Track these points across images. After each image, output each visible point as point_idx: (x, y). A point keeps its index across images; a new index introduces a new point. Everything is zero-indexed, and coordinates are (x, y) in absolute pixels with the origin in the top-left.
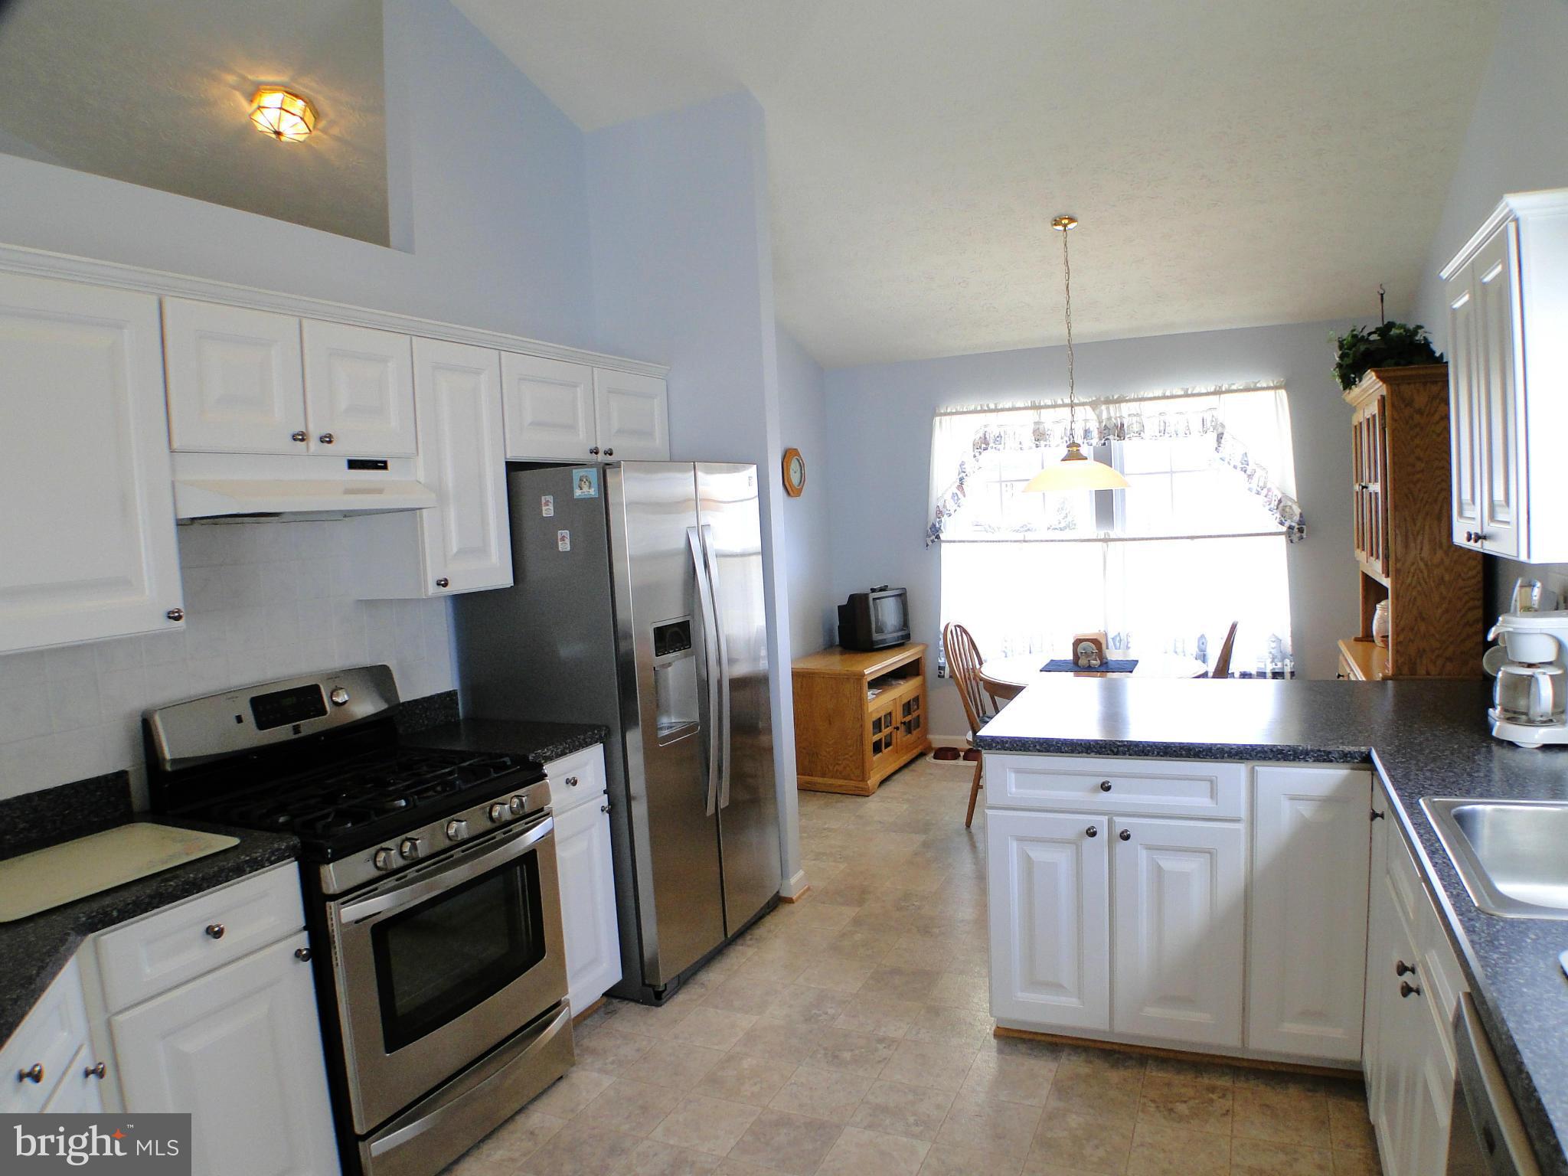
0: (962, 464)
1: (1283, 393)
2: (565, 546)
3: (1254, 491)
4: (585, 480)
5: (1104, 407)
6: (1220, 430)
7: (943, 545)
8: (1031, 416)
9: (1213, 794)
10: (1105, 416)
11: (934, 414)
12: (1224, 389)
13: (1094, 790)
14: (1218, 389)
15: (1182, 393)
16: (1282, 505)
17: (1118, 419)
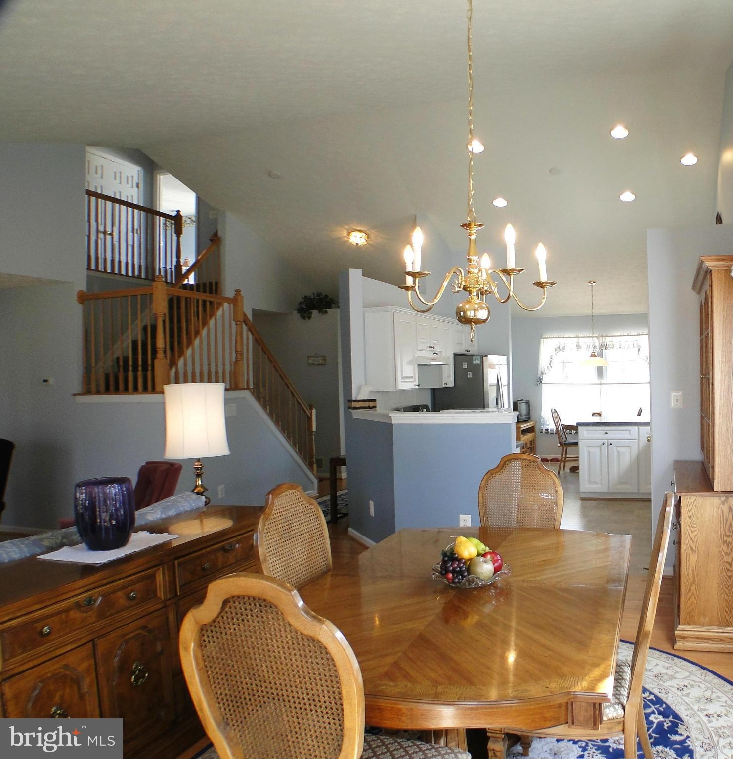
0: (551, 356)
2: (470, 376)
4: (476, 358)
5: (601, 338)
6: (639, 347)
7: (543, 385)
8: (575, 340)
9: (630, 434)
10: (601, 341)
11: (541, 338)
12: (640, 334)
13: (604, 434)
14: (638, 334)
15: (627, 334)
17: (605, 343)
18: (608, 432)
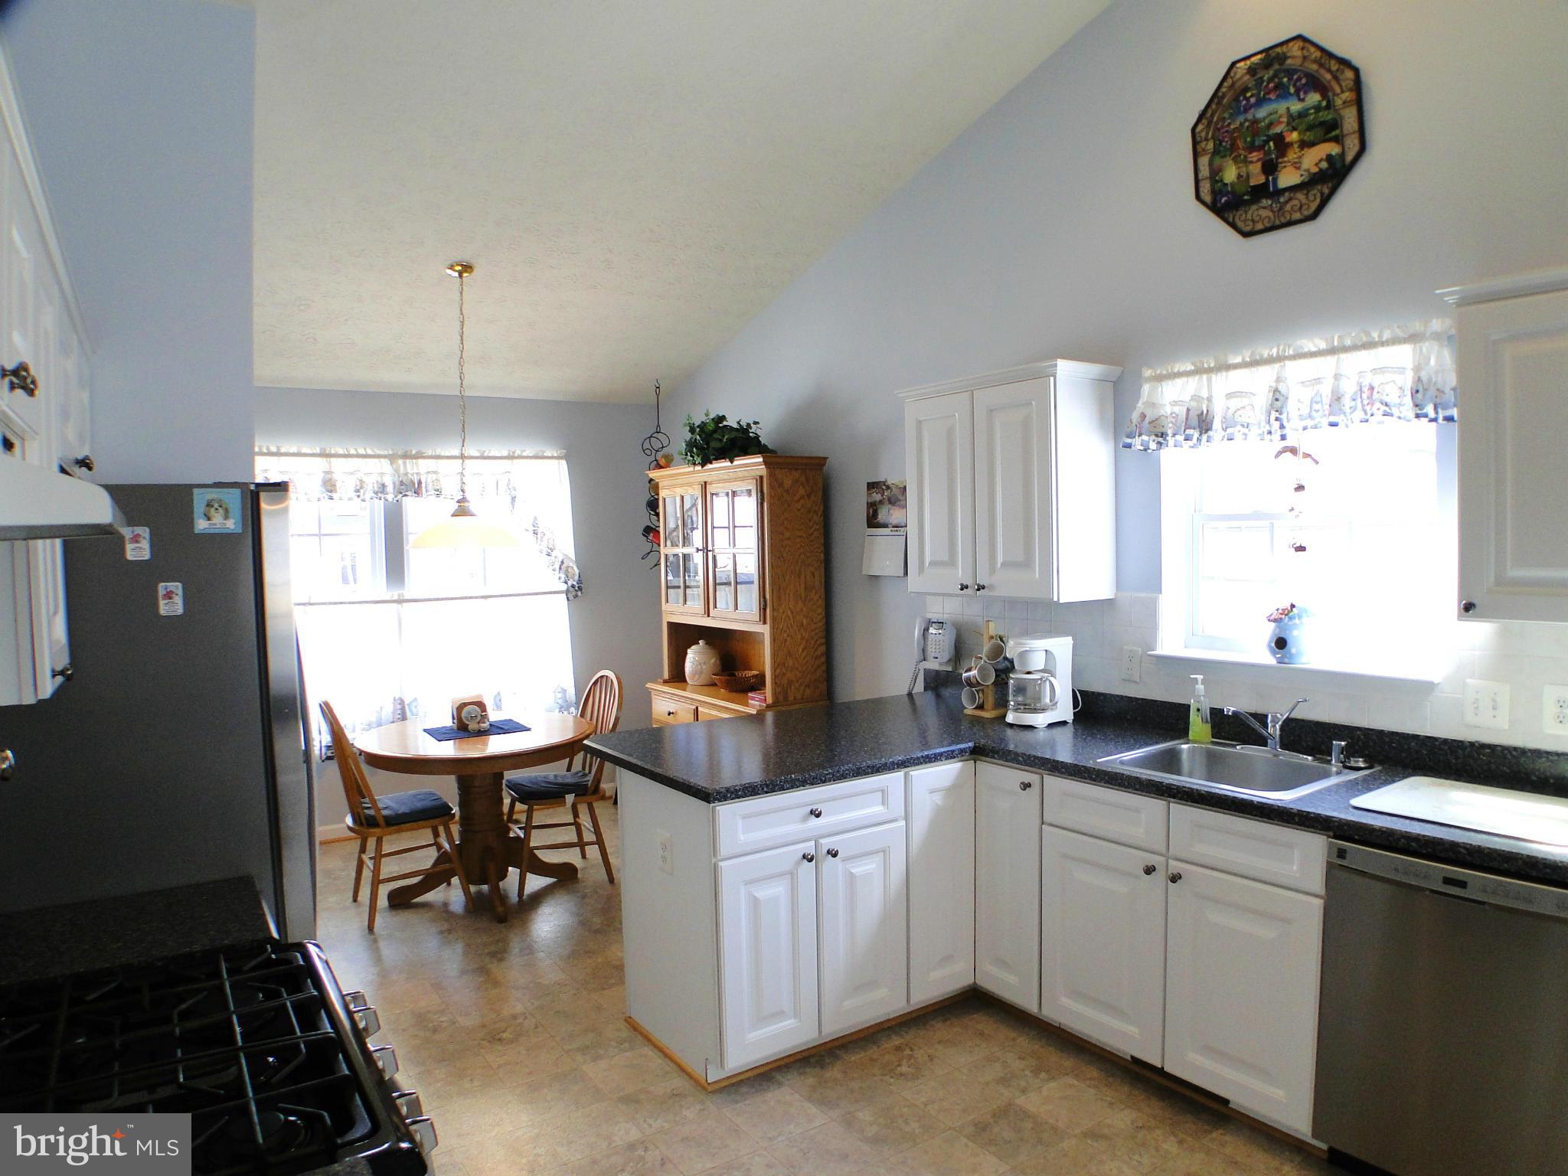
1: (564, 462)
2: (172, 607)
3: (545, 552)
4: (216, 505)
5: (400, 461)
6: (513, 493)
8: (321, 464)
9: (884, 801)
10: (402, 471)
12: (516, 455)
13: (805, 819)
14: (511, 454)
15: (478, 454)
16: (565, 565)
17: (415, 475)
18: (819, 807)
